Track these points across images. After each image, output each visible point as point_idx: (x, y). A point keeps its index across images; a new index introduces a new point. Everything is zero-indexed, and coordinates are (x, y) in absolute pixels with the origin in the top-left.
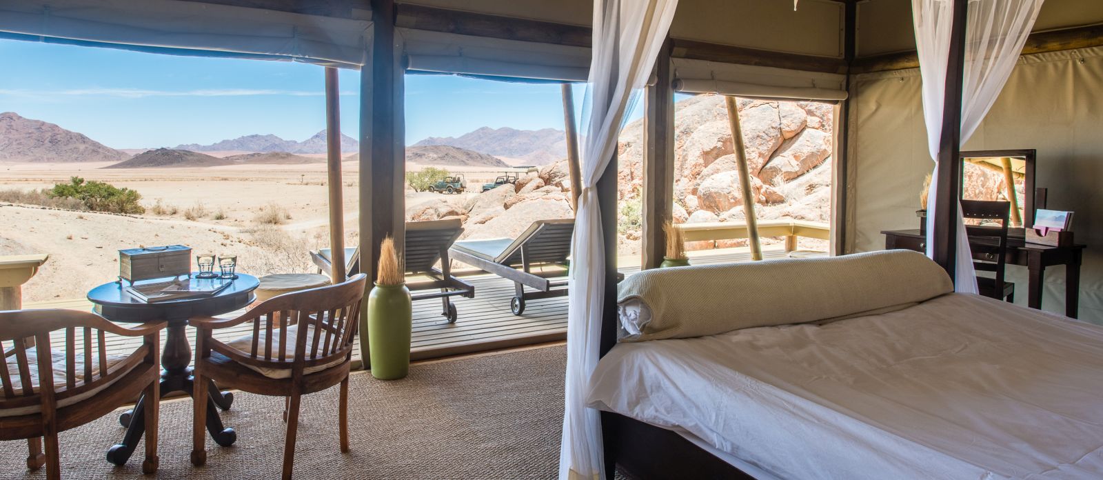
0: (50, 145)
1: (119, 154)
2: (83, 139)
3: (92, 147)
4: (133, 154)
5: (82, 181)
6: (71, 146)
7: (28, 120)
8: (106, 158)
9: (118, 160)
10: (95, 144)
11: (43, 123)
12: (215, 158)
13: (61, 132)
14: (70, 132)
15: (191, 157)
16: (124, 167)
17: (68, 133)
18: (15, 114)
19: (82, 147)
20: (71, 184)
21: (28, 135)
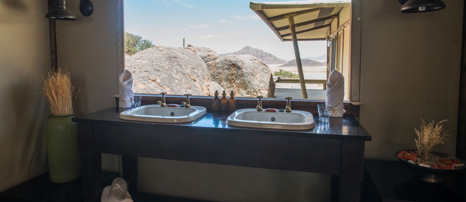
0: (260, 57)
1: (283, 61)
2: (271, 55)
3: (274, 59)
4: (288, 61)
5: (282, 71)
6: (267, 58)
7: (254, 49)
8: (278, 63)
9: (282, 64)
10: (275, 57)
11: (258, 50)
12: (320, 63)
13: (264, 53)
14: (267, 53)
15: (310, 62)
16: (285, 67)
17: (266, 53)
18: (249, 46)
19: (270, 58)
20: (279, 71)
21: (253, 54)
